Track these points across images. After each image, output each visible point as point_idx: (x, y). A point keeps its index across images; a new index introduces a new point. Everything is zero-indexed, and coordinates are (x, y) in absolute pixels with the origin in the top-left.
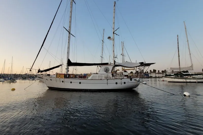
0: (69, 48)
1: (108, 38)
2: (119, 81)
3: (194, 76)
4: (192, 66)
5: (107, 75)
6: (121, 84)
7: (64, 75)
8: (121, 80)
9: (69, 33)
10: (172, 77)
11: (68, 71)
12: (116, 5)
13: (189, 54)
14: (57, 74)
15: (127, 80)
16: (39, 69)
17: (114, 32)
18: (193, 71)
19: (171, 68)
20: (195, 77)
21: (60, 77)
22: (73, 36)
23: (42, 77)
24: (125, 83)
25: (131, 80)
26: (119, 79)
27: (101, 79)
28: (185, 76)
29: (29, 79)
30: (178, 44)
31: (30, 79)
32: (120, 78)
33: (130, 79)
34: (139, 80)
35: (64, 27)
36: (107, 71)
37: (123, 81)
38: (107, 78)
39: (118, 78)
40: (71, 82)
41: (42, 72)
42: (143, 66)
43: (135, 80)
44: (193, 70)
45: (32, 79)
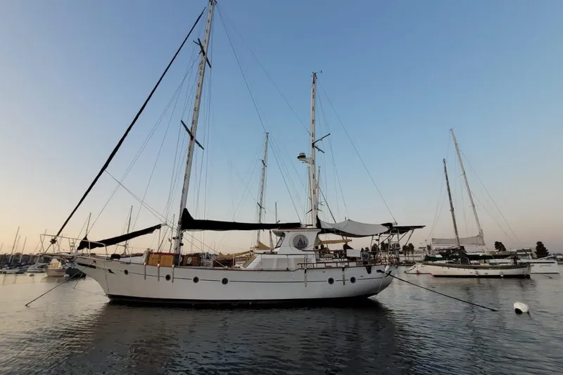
0: (187, 177)
1: (298, 158)
2: (337, 275)
3: (492, 261)
4: (481, 236)
5: (303, 256)
6: (344, 284)
7: (172, 258)
8: (343, 270)
9: (192, 138)
10: (438, 262)
11: (182, 244)
12: (317, 81)
13: (471, 205)
14: (150, 253)
15: (359, 272)
16: (85, 238)
17: (313, 144)
18: (484, 247)
19: (433, 239)
20: (496, 264)
21: (159, 262)
22: (200, 146)
23: (94, 264)
24: (353, 280)
25: (369, 272)
26: (337, 268)
27: (288, 270)
28: (472, 262)
29: (4, 270)
30: (447, 179)
31: (8, 271)
32: (339, 265)
33: (365, 268)
34: (390, 272)
35: (182, 121)
36: (301, 244)
37: (349, 273)
38: (305, 267)
39: (334, 265)
40: (196, 280)
41: (94, 245)
42: (396, 232)
43: (379, 271)
44: (484, 244)
45: (17, 270)
